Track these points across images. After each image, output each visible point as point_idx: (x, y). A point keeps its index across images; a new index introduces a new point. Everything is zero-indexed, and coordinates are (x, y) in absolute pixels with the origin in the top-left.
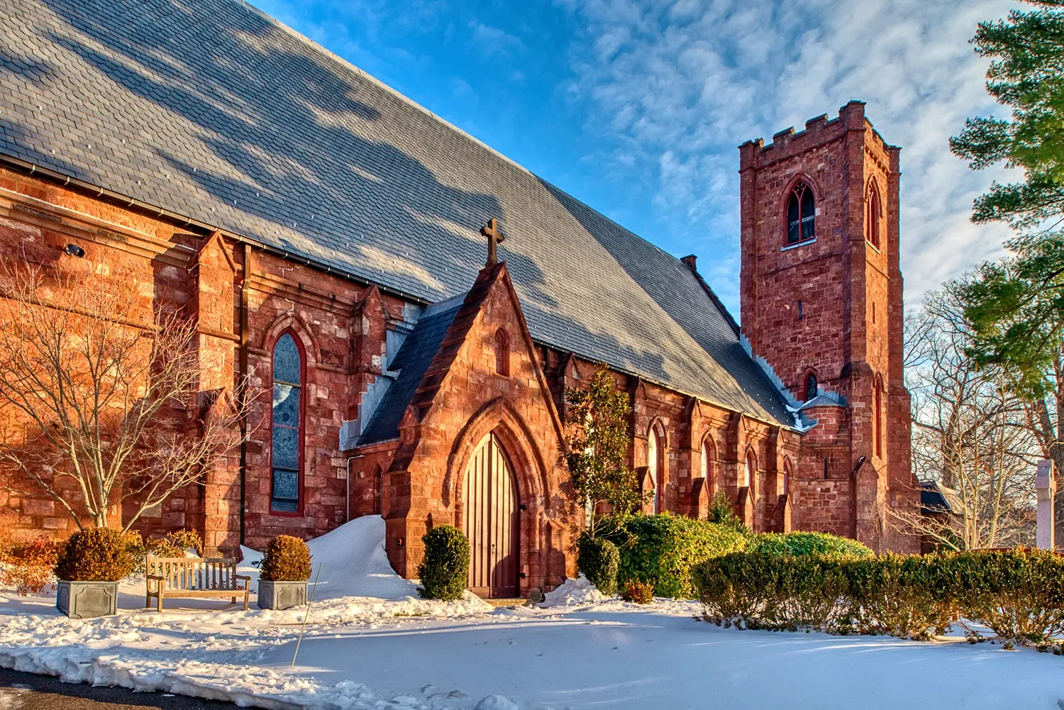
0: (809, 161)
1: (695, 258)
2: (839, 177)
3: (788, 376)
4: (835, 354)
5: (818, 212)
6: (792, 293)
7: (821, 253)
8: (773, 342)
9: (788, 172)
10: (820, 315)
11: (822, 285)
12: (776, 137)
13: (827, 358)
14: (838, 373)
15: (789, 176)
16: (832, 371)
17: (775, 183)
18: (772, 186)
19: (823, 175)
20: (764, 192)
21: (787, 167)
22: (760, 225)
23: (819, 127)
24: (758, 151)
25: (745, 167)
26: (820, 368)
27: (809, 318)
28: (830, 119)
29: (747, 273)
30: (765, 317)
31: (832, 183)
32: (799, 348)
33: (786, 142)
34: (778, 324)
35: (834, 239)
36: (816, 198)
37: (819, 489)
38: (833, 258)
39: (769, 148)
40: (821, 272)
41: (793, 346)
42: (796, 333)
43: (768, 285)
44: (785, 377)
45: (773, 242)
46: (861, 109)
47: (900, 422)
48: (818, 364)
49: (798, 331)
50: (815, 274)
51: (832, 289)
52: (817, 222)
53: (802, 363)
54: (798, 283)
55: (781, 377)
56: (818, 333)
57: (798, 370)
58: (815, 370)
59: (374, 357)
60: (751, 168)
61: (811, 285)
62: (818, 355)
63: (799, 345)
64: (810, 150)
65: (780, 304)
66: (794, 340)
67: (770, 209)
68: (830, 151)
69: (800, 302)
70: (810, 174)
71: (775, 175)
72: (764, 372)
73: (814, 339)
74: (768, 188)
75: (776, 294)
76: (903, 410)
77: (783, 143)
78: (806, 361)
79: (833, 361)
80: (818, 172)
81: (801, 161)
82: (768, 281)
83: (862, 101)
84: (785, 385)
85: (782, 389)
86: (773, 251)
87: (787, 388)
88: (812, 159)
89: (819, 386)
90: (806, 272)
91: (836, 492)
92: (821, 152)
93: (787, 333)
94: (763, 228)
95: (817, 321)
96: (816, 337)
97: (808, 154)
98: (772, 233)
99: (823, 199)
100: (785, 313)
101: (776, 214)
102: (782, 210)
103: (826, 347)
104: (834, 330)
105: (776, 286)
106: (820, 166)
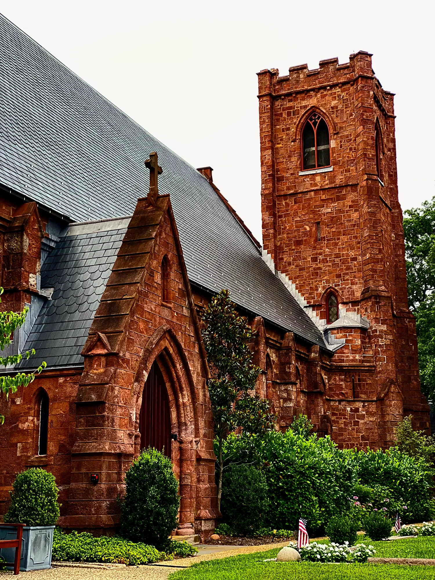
0: (323, 97)
1: (211, 170)
2: (351, 115)
3: (310, 294)
4: (355, 277)
5: (333, 144)
6: (311, 216)
7: (338, 182)
8: (294, 260)
9: (304, 103)
10: (338, 239)
11: (340, 211)
12: (292, 70)
13: (348, 280)
14: (358, 294)
15: (305, 107)
16: (353, 293)
17: (291, 112)
18: (289, 114)
19: (337, 111)
20: (281, 118)
21: (303, 99)
22: (277, 148)
23: (331, 68)
24: (275, 80)
25: (264, 93)
26: (341, 289)
27: (328, 240)
28: (340, 63)
29: (267, 192)
30: (285, 235)
31: (345, 119)
32: (320, 268)
33: (301, 76)
34: (298, 243)
35: (348, 171)
36: (331, 131)
37: (349, 409)
38: (349, 188)
39: (285, 80)
40: (338, 199)
41: (314, 266)
42: (317, 254)
43: (287, 205)
44: (307, 295)
45: (291, 166)
46: (369, 59)
47: (407, 343)
48: (339, 285)
49: (319, 251)
50: (333, 200)
51: (349, 216)
52: (333, 153)
53: (323, 284)
54: (316, 207)
55: (303, 295)
56: (337, 256)
57: (320, 289)
58: (336, 290)
59: (31, 275)
60: (270, 95)
61: (329, 210)
62: (338, 276)
63: (319, 265)
64: (324, 88)
65: (300, 224)
66: (314, 259)
67: (287, 135)
68: (342, 92)
69: (318, 223)
70: (325, 109)
71: (291, 104)
72: (286, 289)
73: (334, 261)
74: (284, 115)
75: (296, 214)
76: (409, 332)
77: (298, 77)
78: (328, 281)
79: (353, 284)
80: (332, 108)
81: (316, 96)
82: (287, 201)
83: (370, 53)
84: (308, 303)
85: (305, 307)
86: (292, 174)
87: (310, 306)
88: (326, 95)
89: (340, 306)
90: (323, 197)
91: (364, 413)
92: (334, 91)
93: (308, 253)
94: (282, 151)
95: (336, 244)
96: (336, 260)
97: (322, 91)
98: (290, 156)
99: (337, 134)
100: (305, 233)
101: (294, 141)
102: (298, 137)
103: (346, 269)
104: (352, 253)
105: (295, 207)
106: (334, 103)
